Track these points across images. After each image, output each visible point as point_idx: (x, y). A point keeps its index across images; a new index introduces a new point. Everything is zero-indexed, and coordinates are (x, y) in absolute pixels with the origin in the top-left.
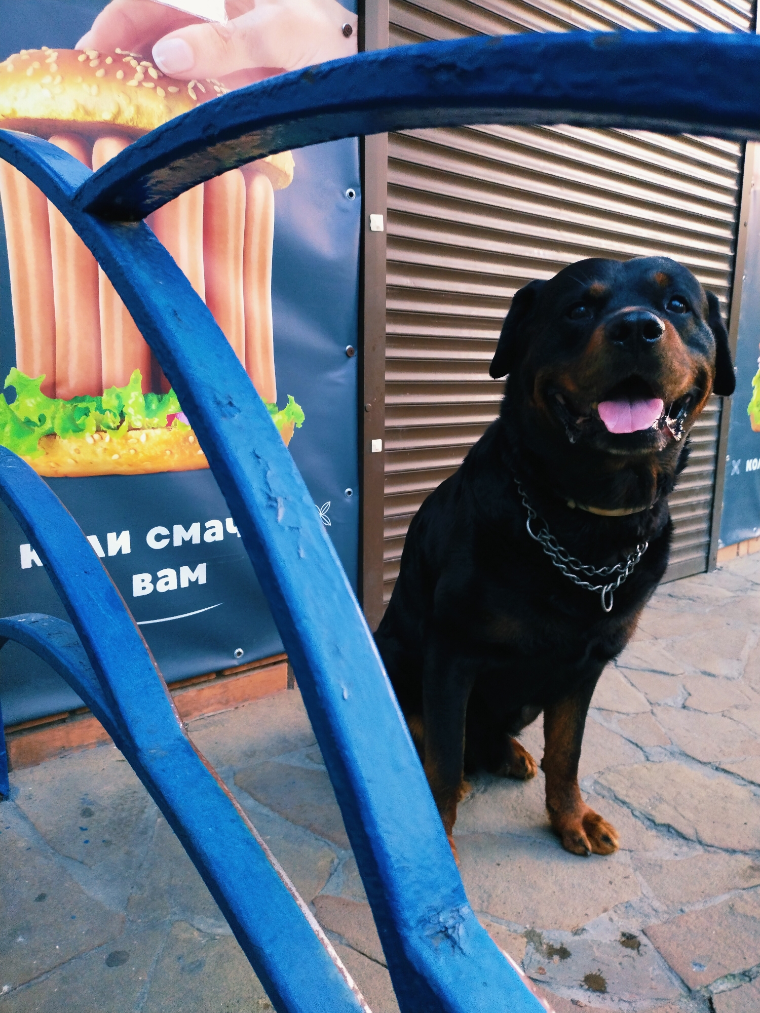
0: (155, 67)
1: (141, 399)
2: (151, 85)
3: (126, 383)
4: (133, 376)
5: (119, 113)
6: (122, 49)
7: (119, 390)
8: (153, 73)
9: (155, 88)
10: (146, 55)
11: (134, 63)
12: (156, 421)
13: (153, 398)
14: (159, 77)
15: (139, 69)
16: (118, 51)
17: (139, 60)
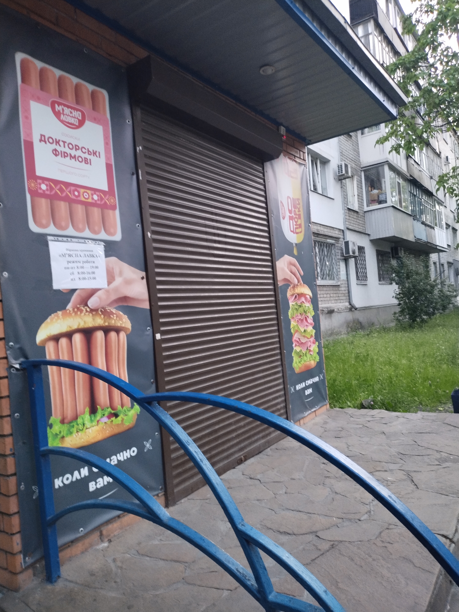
0: (89, 307)
1: (89, 417)
2: (88, 313)
3: (84, 413)
4: (86, 410)
5: (79, 324)
6: (79, 305)
7: (82, 416)
8: (88, 310)
9: (89, 315)
10: (86, 305)
11: (82, 308)
12: (94, 424)
13: (93, 416)
14: (90, 310)
15: (84, 310)
16: (78, 306)
17: (84, 307)
